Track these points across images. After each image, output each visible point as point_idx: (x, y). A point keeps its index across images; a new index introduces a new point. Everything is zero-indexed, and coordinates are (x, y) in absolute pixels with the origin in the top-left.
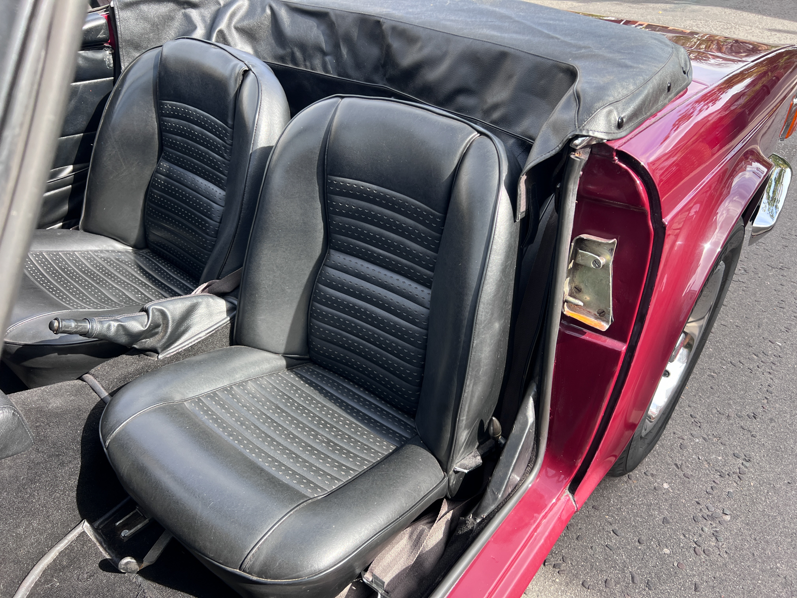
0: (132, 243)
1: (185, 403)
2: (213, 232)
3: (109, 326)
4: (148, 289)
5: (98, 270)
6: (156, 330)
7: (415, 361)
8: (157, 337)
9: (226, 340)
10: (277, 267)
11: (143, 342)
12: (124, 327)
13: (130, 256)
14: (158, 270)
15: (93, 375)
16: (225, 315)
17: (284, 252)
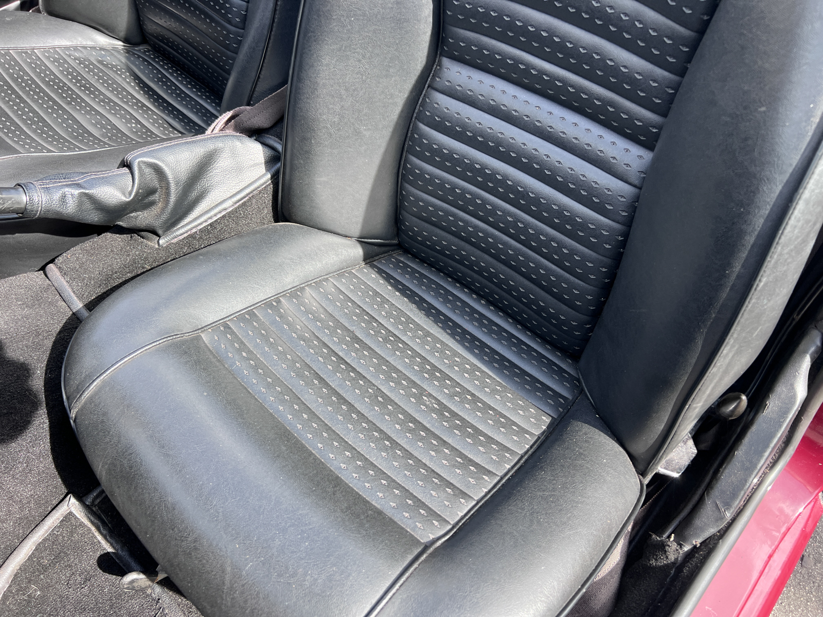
0: (122, 34)
1: (203, 335)
2: (237, 20)
3: (64, 197)
4: (148, 114)
5: (71, 81)
6: (152, 198)
7: (592, 277)
8: (155, 210)
9: (268, 211)
10: (347, 90)
11: (132, 217)
12: (90, 197)
13: (119, 56)
14: (162, 82)
15: (60, 268)
16: (262, 169)
17: (359, 61)
